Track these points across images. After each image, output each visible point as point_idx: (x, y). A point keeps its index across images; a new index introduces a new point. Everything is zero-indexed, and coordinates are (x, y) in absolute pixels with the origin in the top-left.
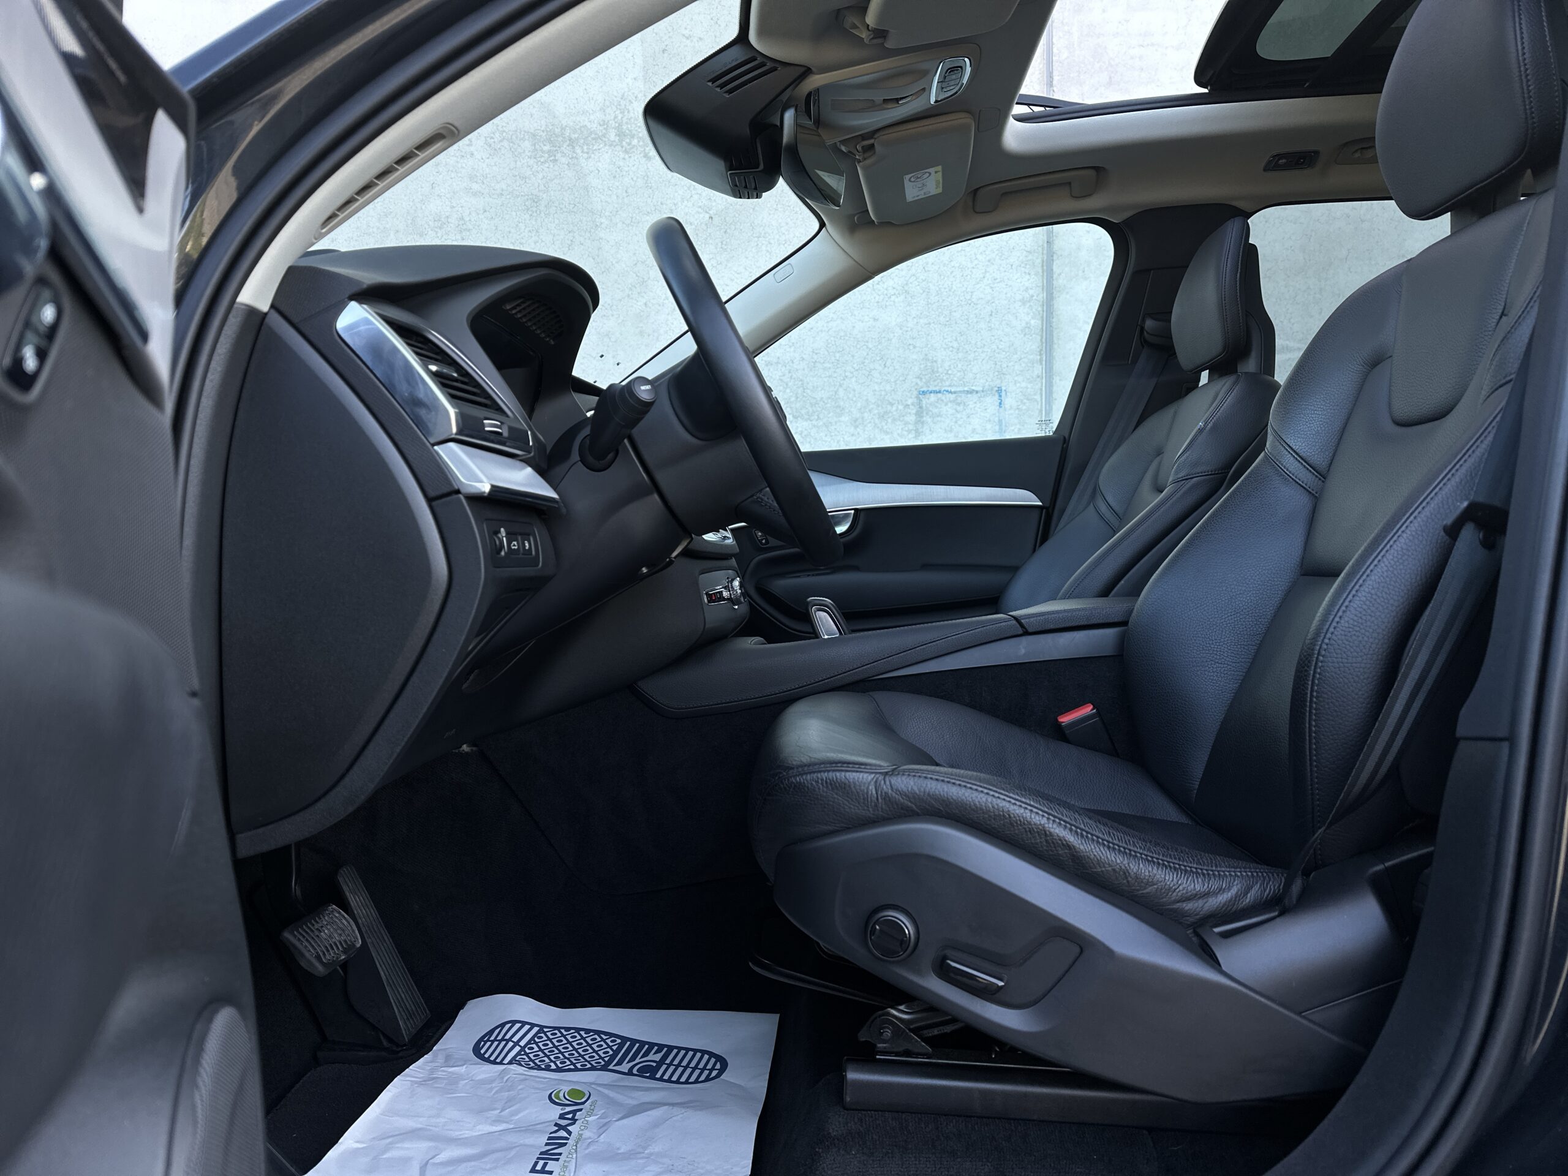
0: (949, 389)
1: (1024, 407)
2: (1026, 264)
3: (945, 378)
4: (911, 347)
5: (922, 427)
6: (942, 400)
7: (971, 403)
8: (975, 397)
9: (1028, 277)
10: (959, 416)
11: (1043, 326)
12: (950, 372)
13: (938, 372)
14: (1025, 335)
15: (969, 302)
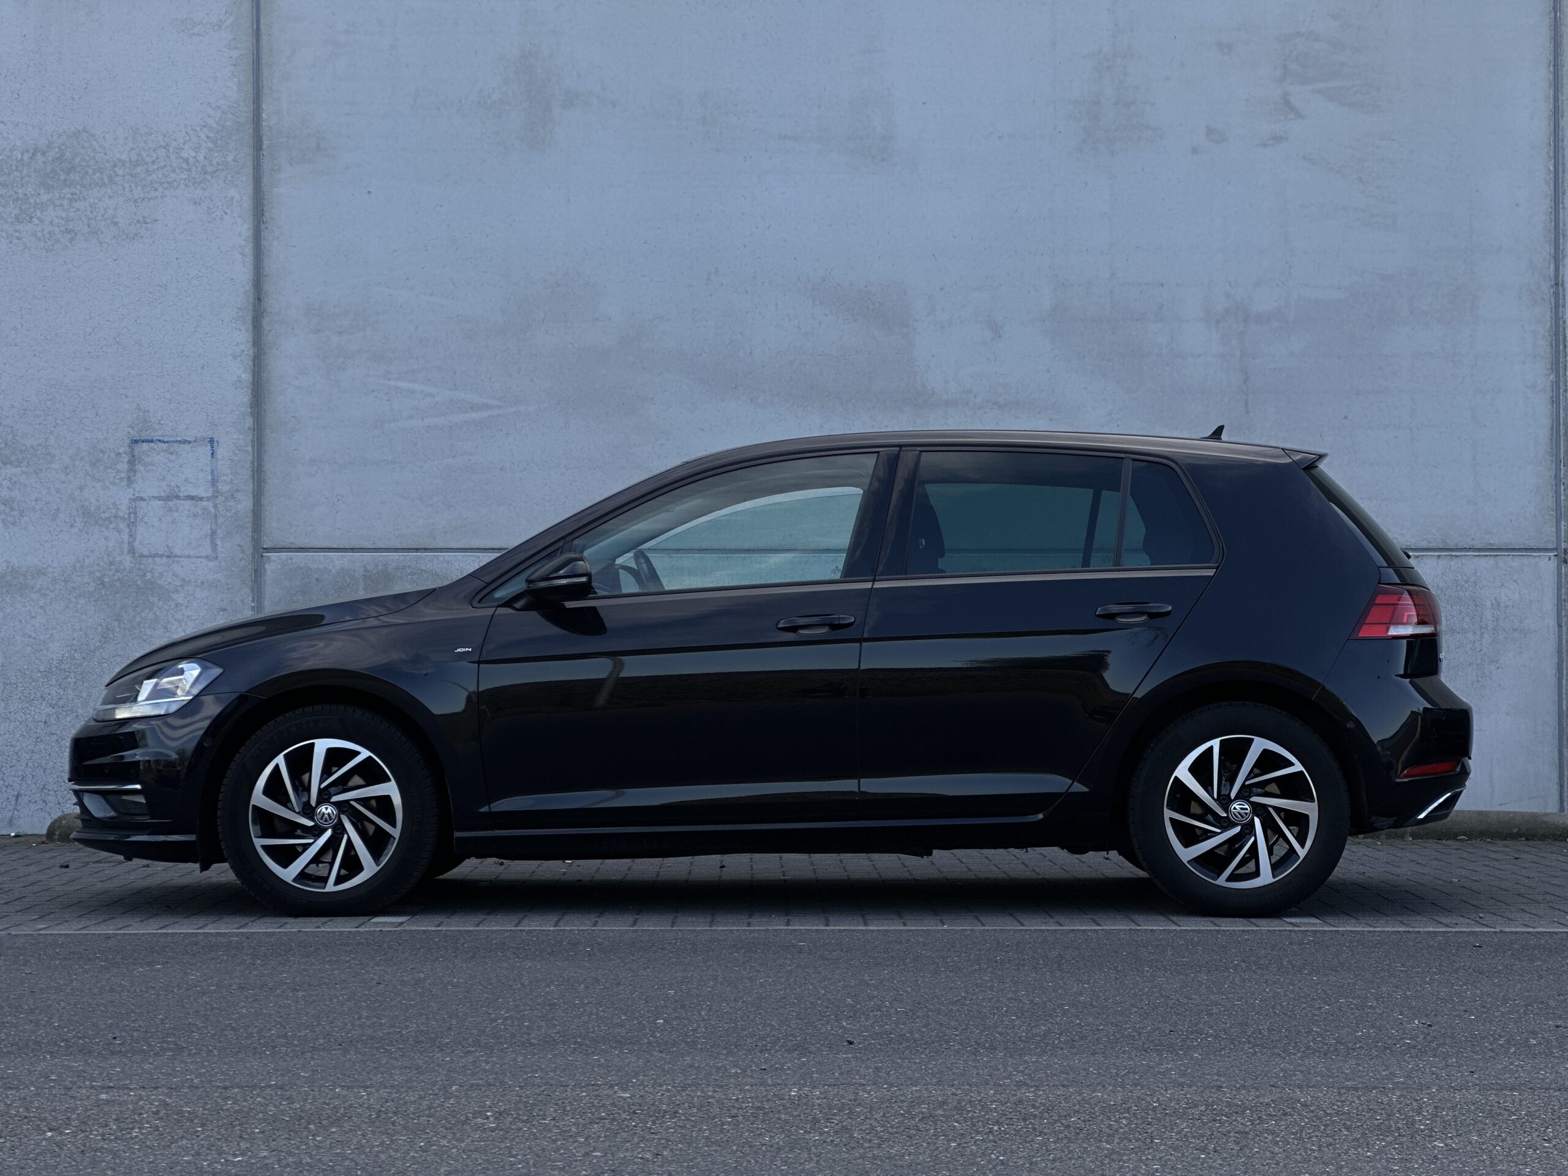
0: (161, 439)
1: (236, 458)
2: (237, 321)
3: (157, 427)
4: (124, 397)
5: (134, 476)
6: (155, 449)
7: (184, 452)
8: (187, 447)
9: (238, 332)
10: (171, 465)
11: (254, 380)
12: (162, 422)
13: (150, 422)
14: (236, 388)
15: (181, 354)
